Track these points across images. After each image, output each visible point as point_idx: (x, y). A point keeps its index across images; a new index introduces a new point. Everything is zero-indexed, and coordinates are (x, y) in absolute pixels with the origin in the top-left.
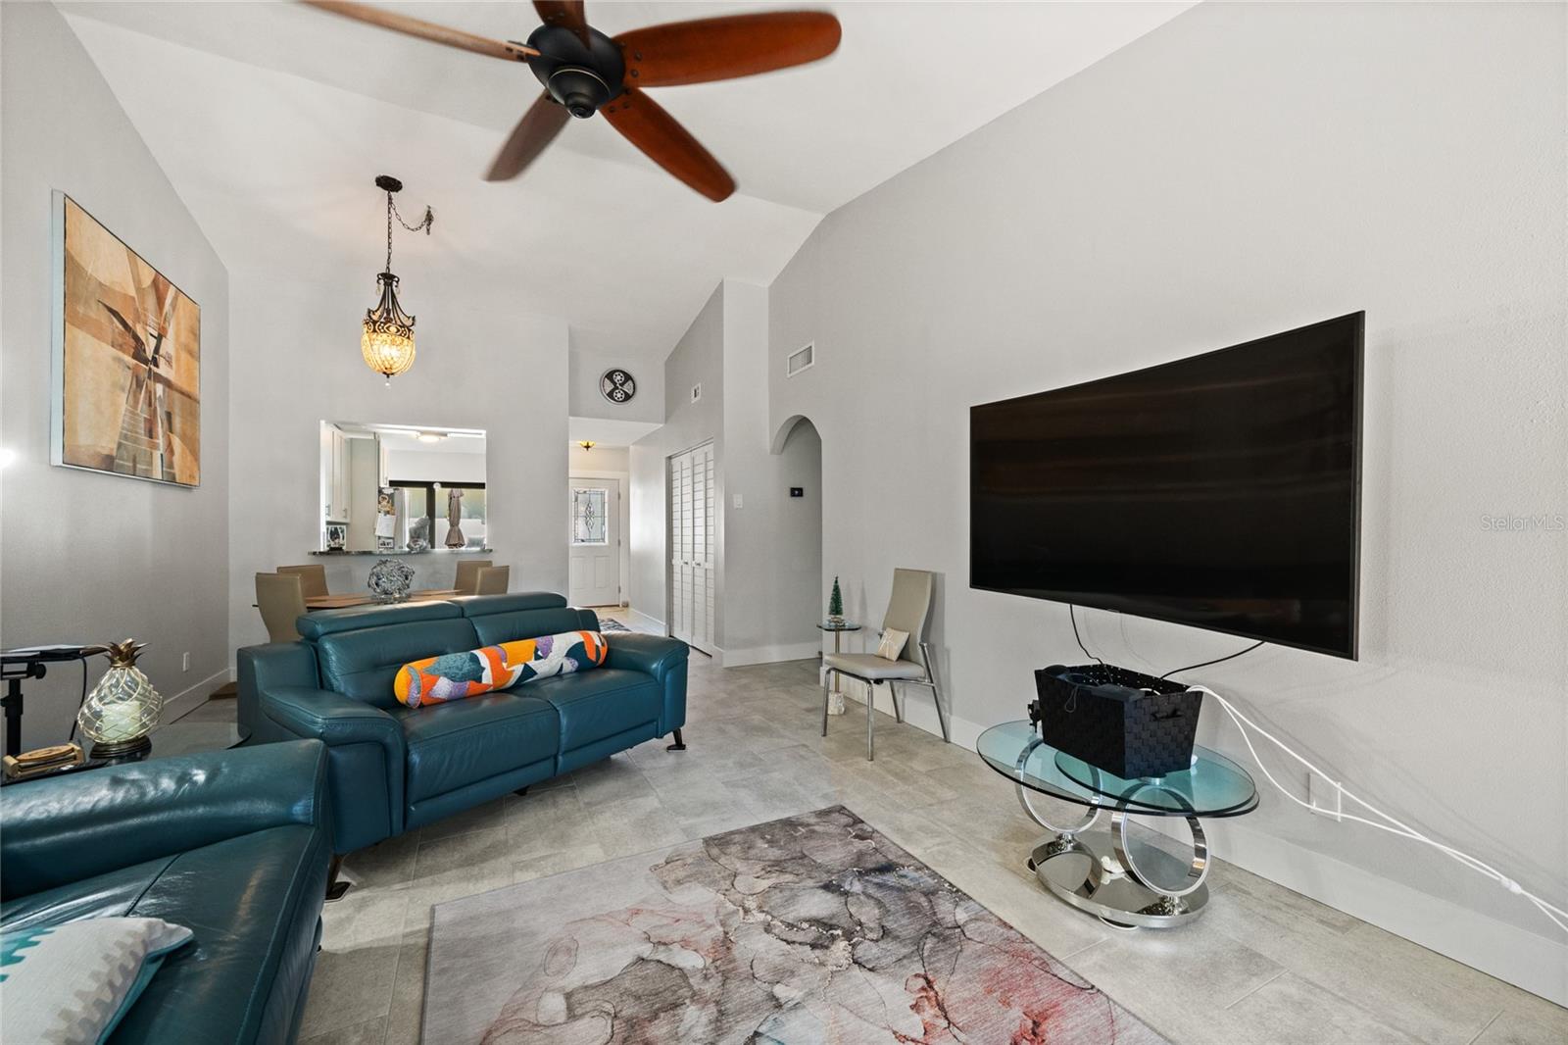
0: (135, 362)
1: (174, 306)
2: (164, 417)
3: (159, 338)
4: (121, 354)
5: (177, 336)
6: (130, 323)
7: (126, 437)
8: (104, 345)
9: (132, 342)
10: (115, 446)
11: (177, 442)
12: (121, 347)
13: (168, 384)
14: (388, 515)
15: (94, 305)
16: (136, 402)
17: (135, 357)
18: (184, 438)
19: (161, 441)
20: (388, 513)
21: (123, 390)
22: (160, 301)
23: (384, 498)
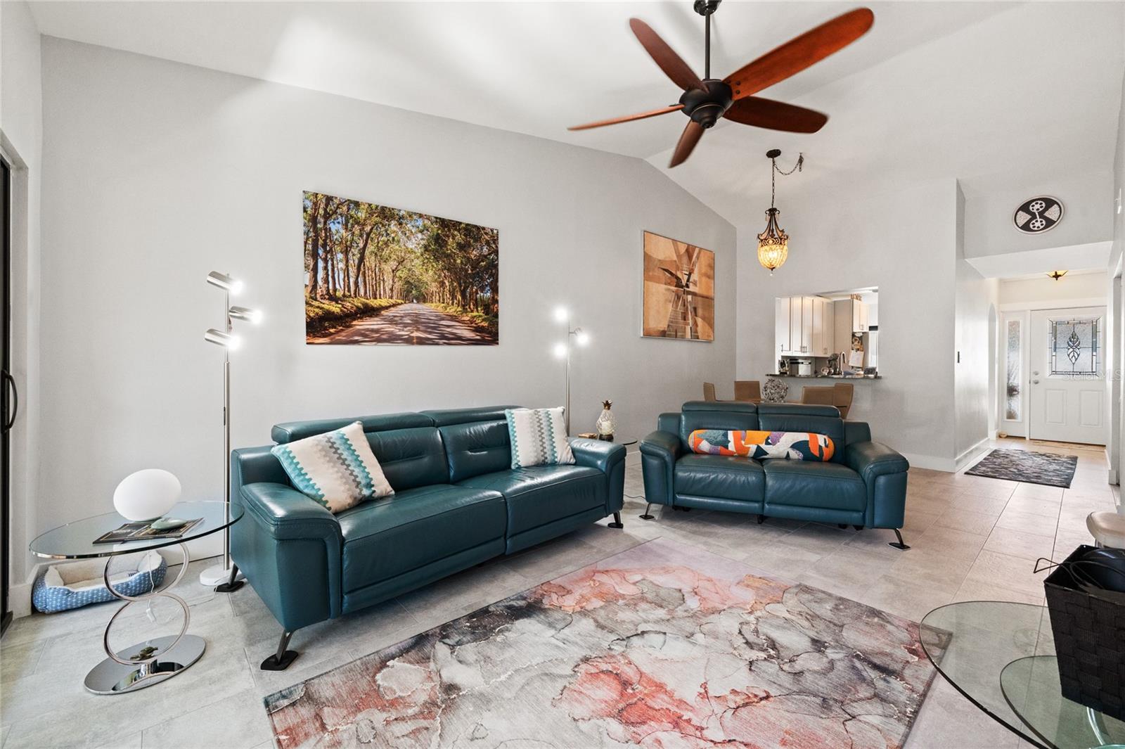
0: (676, 288)
1: (698, 257)
2: (692, 310)
3: (689, 275)
4: (669, 287)
5: (700, 271)
6: (674, 272)
7: (672, 322)
8: (662, 285)
9: (676, 280)
10: (666, 327)
11: (699, 321)
12: (669, 284)
13: (694, 294)
14: (858, 352)
15: (656, 269)
16: (677, 306)
17: (676, 286)
18: (704, 318)
19: (690, 321)
20: (858, 350)
21: (670, 301)
22: (690, 257)
23: (856, 340)
